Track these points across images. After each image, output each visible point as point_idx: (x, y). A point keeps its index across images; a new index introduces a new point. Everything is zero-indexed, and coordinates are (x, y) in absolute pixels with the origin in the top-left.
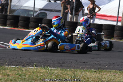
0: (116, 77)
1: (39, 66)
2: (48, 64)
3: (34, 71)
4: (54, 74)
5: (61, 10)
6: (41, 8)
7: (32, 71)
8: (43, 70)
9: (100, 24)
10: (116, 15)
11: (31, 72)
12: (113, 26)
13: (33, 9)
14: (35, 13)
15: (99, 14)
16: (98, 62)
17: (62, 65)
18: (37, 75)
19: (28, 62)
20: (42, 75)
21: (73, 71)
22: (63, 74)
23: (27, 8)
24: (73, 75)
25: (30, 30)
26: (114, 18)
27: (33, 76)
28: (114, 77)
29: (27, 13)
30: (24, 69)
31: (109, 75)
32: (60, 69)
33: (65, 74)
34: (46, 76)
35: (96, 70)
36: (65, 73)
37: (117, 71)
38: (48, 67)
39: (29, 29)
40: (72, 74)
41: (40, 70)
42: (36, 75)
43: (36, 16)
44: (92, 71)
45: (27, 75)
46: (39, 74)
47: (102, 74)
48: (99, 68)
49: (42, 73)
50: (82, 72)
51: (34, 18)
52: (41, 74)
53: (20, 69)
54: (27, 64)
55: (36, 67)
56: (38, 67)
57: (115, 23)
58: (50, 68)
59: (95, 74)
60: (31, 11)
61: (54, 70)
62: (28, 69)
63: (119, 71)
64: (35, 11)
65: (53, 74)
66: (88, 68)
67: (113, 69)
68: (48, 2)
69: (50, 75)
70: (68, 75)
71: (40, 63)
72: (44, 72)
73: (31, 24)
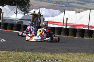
0: (63, 57)
1: (19, 51)
2: (24, 50)
4: (28, 55)
6: (20, 18)
8: (22, 53)
9: (54, 27)
10: (63, 22)
12: (61, 28)
13: (15, 19)
15: (53, 22)
16: (53, 49)
21: (38, 54)
22: (33, 55)
23: (12, 19)
24: (39, 56)
27: (16, 57)
29: (12, 21)
30: (10, 53)
31: (59, 56)
32: (31, 53)
34: (23, 57)
35: (51, 53)
36: (34, 55)
37: (63, 53)
38: (24, 52)
41: (20, 53)
43: (17, 23)
44: (49, 53)
45: (12, 56)
46: (19, 55)
47: (55, 55)
48: (53, 52)
49: (21, 55)
50: (43, 54)
51: (16, 24)
53: (8, 53)
54: (12, 50)
55: (17, 52)
57: (62, 27)
59: (51, 55)
60: (14, 20)
61: (28, 53)
62: (13, 53)
64: (16, 20)
66: (47, 52)
67: (61, 52)
68: (24, 15)
69: (25, 56)
70: (36, 56)
71: (20, 49)
72: (22, 55)
73: (14, 28)
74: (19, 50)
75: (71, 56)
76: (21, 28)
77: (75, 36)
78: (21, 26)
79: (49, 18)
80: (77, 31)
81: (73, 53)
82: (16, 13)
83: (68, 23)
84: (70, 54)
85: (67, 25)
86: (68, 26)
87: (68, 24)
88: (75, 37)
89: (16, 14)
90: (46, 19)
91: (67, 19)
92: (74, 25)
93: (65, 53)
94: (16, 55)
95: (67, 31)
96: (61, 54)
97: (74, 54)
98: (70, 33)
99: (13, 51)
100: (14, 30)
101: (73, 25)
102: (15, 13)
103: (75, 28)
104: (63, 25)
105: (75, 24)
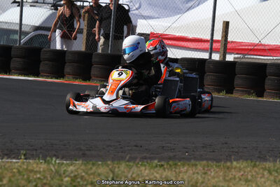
0: (210, 177)
1: (33, 157)
2: (54, 152)
3: (21, 170)
4: (67, 173)
5: (82, 29)
6: (37, 24)
7: (17, 169)
8: (43, 166)
9: (173, 57)
10: (209, 38)
11: (14, 170)
12: (202, 61)
13: (17, 28)
14: (22, 37)
15: (170, 36)
16: (169, 145)
17: (87, 152)
18: (28, 178)
19: (7, 150)
20: (39, 178)
21: (110, 167)
22: (87, 173)
23: (5, 27)
24: (111, 176)
25: (12, 75)
26: (203, 43)
27: (19, 181)
28: (203, 176)
29: (6, 37)
31: (194, 174)
32: (80, 162)
33: (92, 174)
34: (49, 179)
35: (163, 163)
36: (92, 171)
37: (210, 162)
38: (54, 159)
39: (10, 75)
40: (108, 173)
41: (35, 166)
42: (25, 176)
43: (26, 43)
44: (154, 165)
45: (4, 177)
46: (31, 175)
47: (177, 170)
48: (170, 158)
49: (40, 172)
50: (130, 167)
51: (20, 48)
52: (38, 176)
54: (6, 152)
55: (26, 159)
56: (30, 159)
57: (205, 56)
58: (57, 162)
59: (161, 170)
60: (14, 32)
61: (67, 164)
62: (7, 165)
63: (215, 163)
64: (22, 33)
65: (64, 174)
66: (145, 158)
67: (201, 158)
68: (51, 12)
69: (58, 177)
70: (99, 175)
71: (36, 150)
72: (44, 171)
73: (15, 63)
74: (34, 153)
75: (242, 173)
76: (42, 64)
77: (260, 94)
78: (42, 56)
79: (152, 22)
80: (268, 71)
81: (249, 162)
82: (21, 5)
83: (229, 39)
84: (238, 165)
85: (226, 51)
86: (231, 53)
87: (229, 46)
88: (260, 99)
89: (19, 8)
90: (143, 26)
91: (226, 24)
92: (254, 50)
93: (218, 161)
94: (19, 172)
95: (226, 75)
96: (200, 166)
97: (255, 166)
98: (237, 81)
99: (9, 157)
100: (15, 74)
101: (251, 49)
102: (15, 2)
103: (260, 61)
104: (211, 51)
105: (257, 45)
